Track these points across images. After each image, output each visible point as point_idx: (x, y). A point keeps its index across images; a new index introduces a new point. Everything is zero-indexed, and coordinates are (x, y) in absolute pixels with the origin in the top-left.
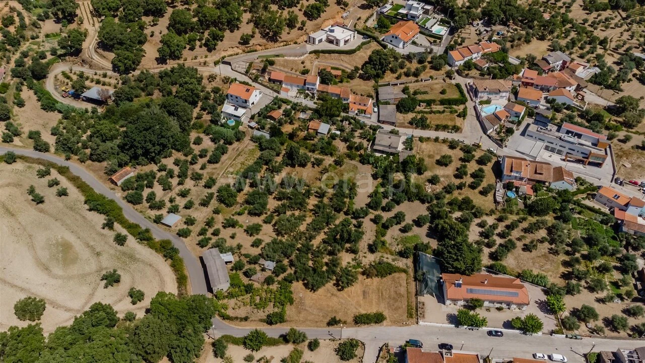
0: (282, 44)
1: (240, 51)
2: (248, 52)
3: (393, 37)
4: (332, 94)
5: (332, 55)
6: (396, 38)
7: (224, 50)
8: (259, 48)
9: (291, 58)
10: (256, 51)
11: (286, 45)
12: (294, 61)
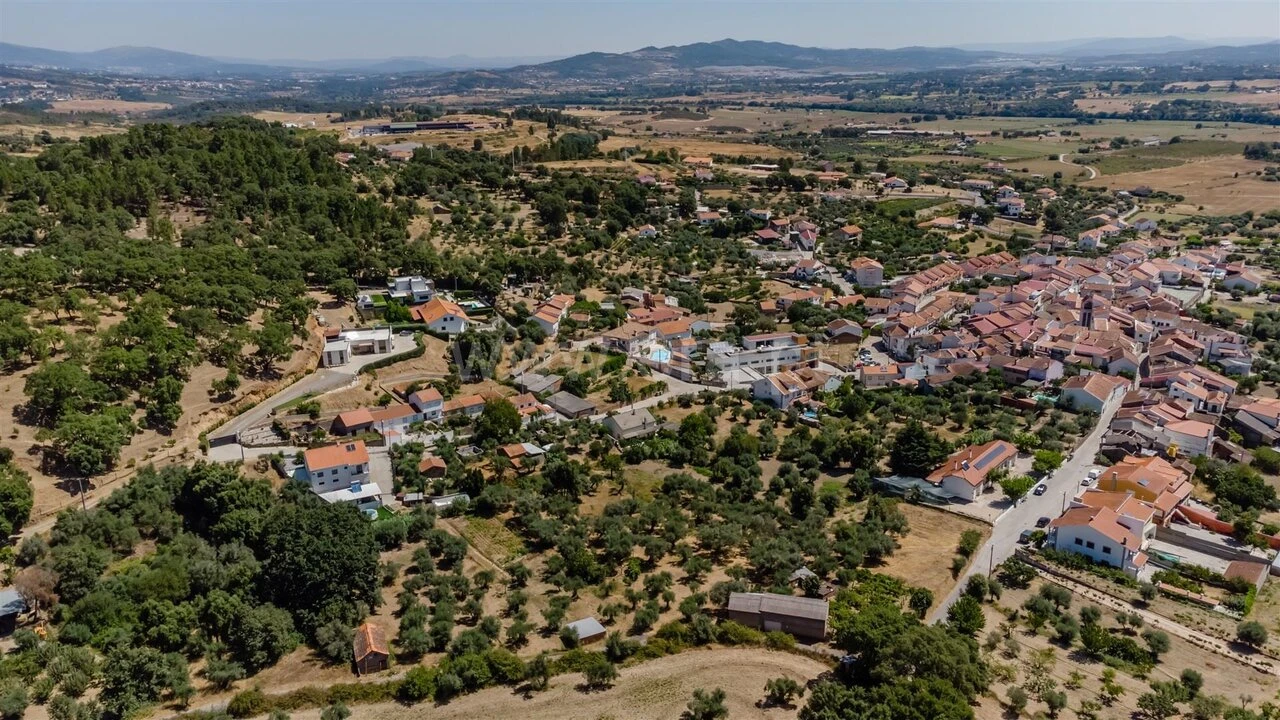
0: (289, 380)
1: (223, 416)
2: (240, 413)
3: (445, 320)
4: (472, 407)
5: (394, 365)
6: (452, 319)
7: (193, 423)
8: (254, 398)
9: (340, 389)
10: (253, 406)
11: (297, 380)
12: (350, 393)
